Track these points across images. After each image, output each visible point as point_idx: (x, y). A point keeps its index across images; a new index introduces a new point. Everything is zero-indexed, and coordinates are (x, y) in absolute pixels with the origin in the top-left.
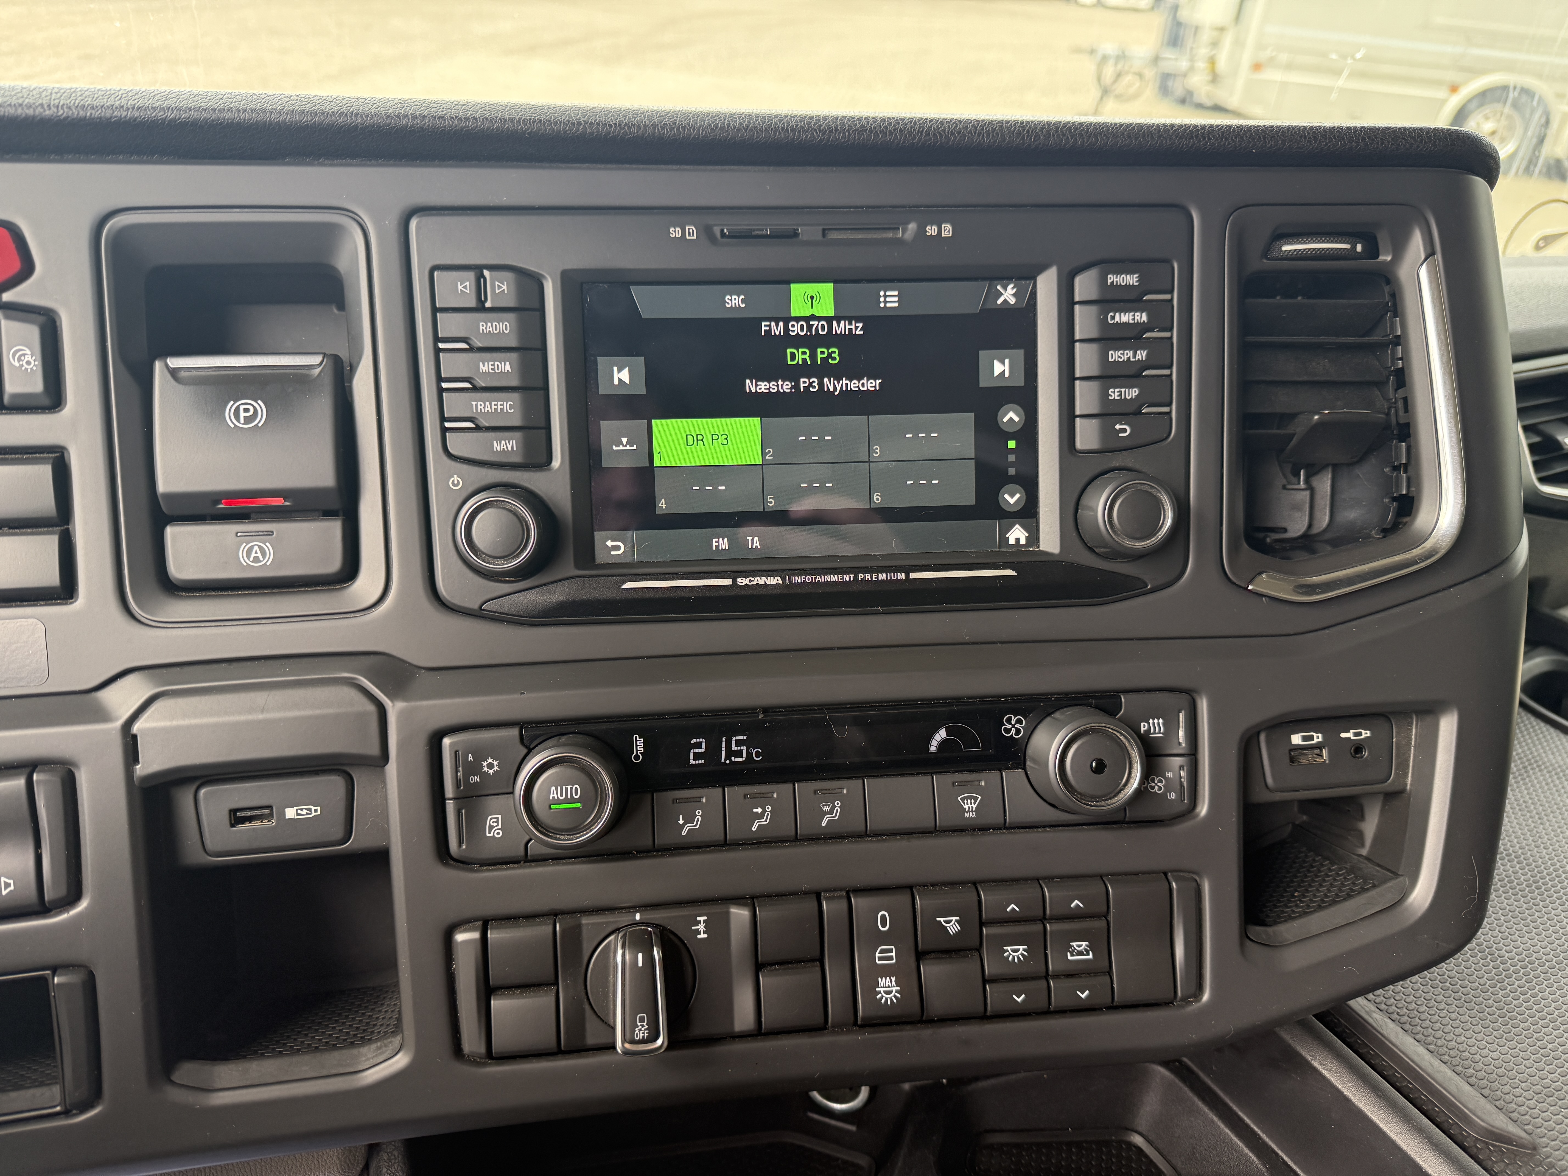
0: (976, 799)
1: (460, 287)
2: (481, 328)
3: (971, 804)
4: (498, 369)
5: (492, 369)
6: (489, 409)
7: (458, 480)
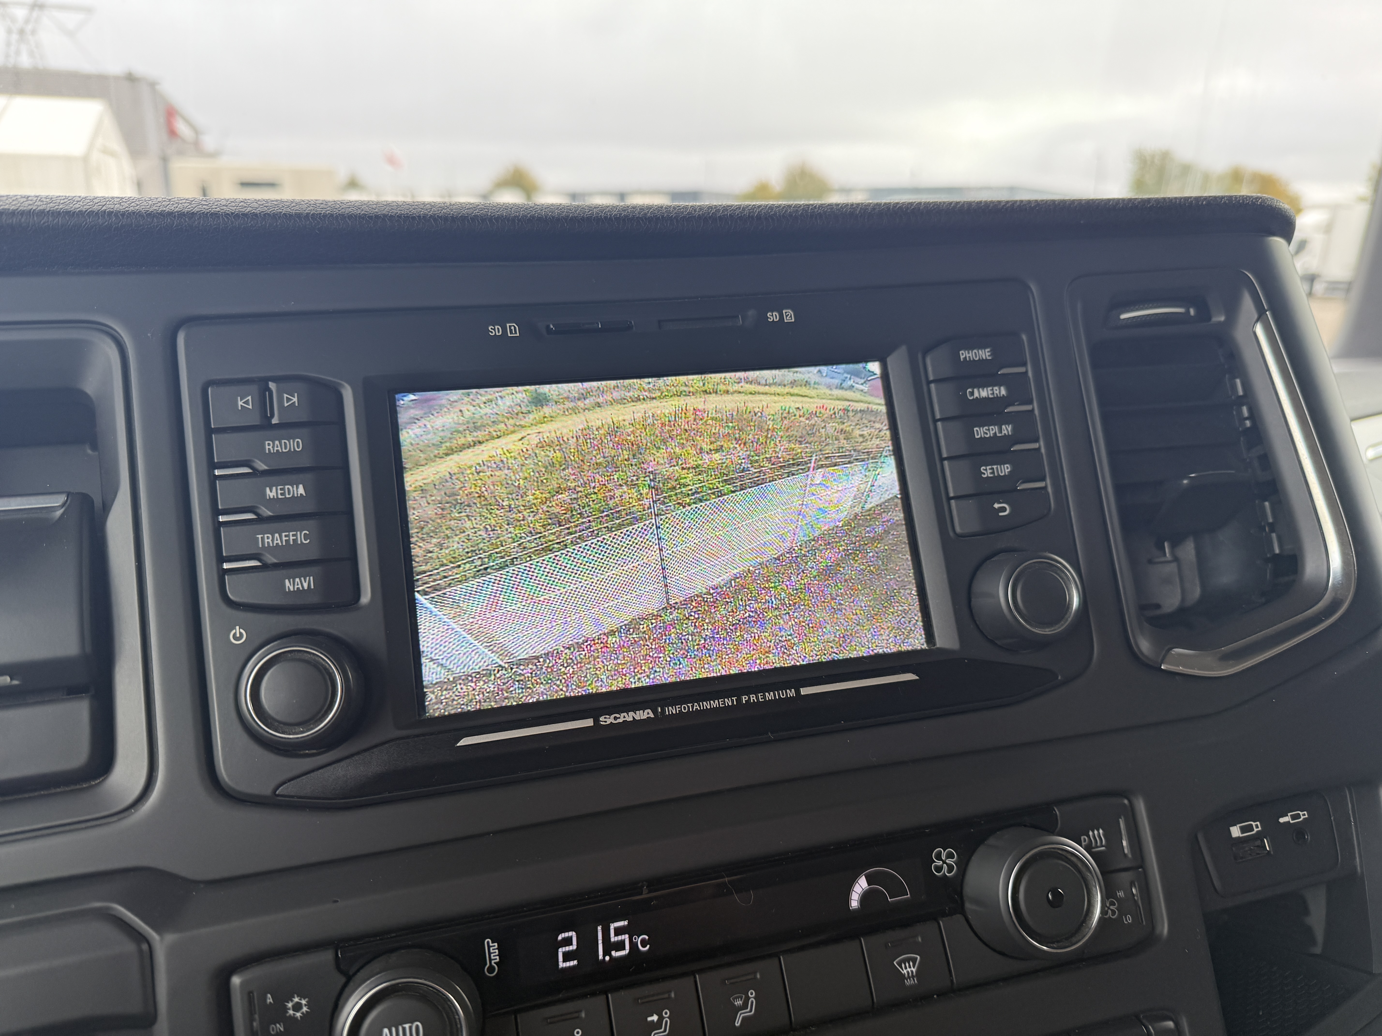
0: (914, 960)
1: (240, 403)
2: (267, 447)
3: (910, 967)
4: (289, 494)
5: (282, 494)
6: (279, 541)
7: (241, 633)
